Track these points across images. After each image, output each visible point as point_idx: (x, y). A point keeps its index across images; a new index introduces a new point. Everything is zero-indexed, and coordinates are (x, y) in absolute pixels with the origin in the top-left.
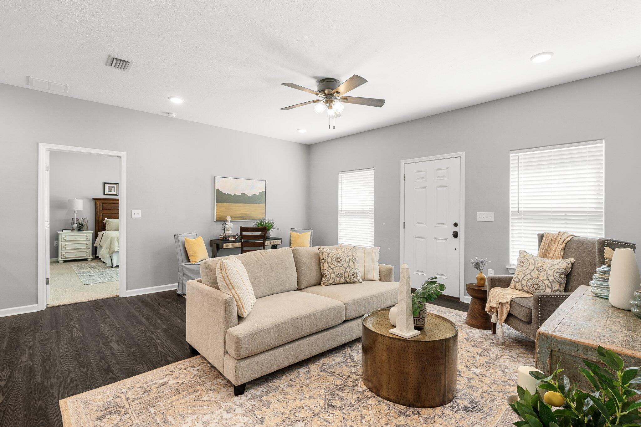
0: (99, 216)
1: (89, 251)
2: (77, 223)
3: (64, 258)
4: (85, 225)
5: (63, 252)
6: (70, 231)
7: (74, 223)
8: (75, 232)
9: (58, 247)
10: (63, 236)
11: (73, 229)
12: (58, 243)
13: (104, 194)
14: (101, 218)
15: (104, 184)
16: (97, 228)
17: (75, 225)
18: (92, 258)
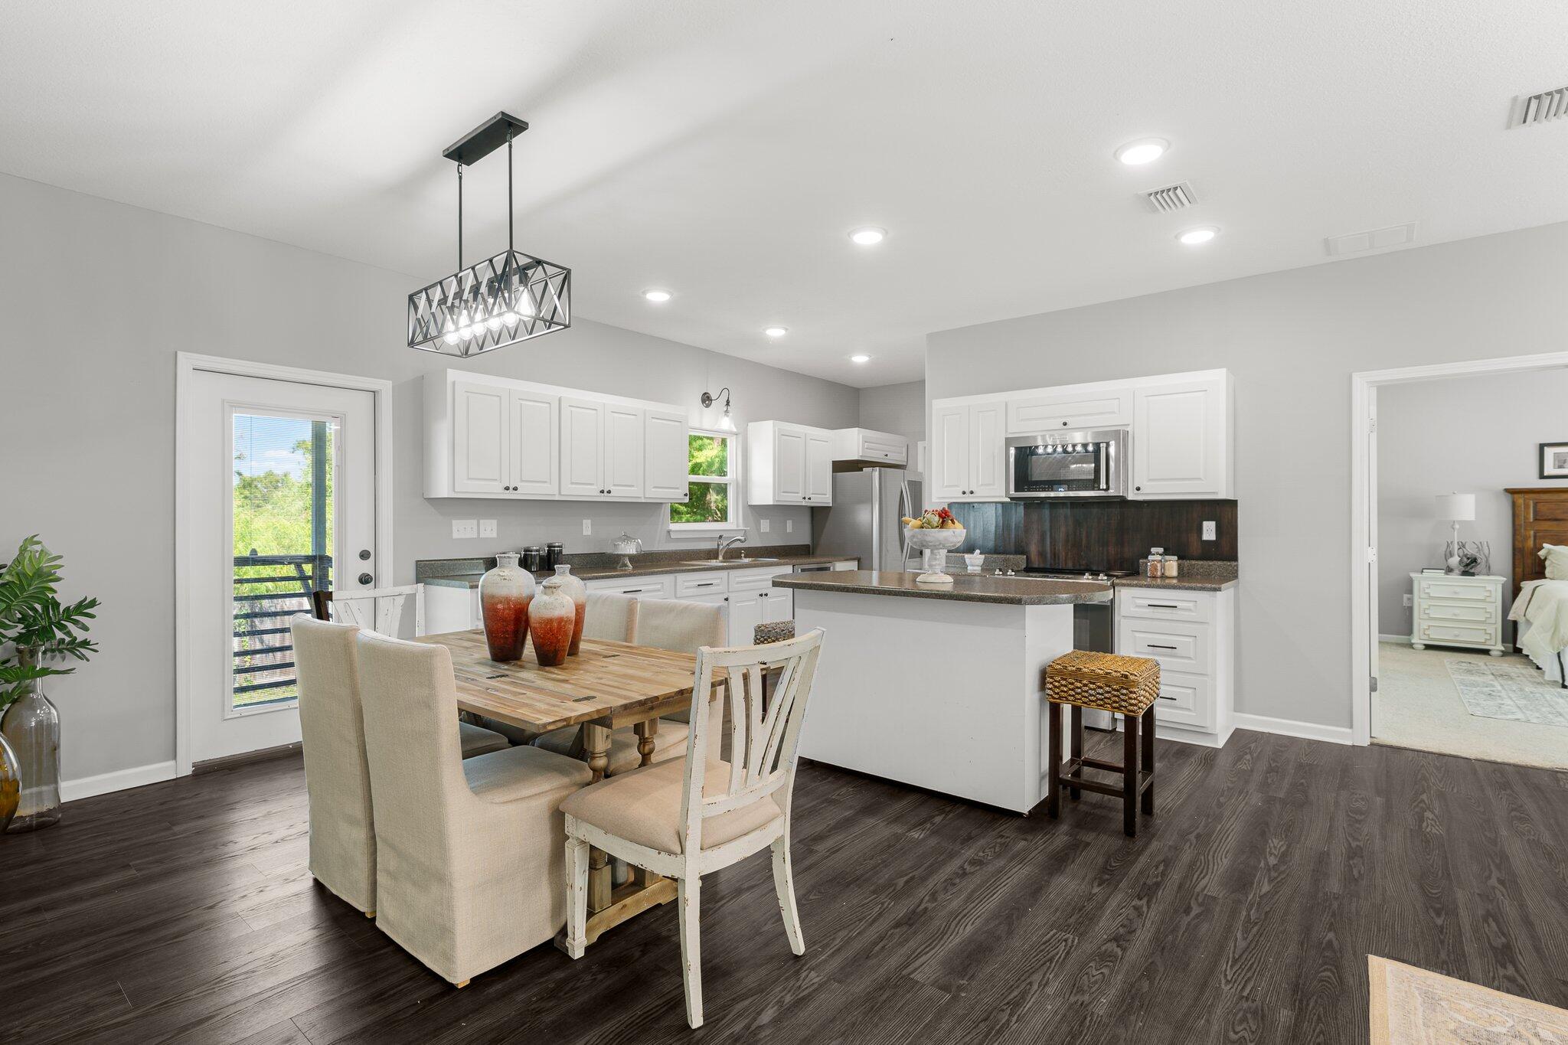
0: (1526, 538)
1: (1496, 629)
2: (1461, 554)
3: (1426, 637)
4: (1481, 559)
5: (1424, 625)
6: (1441, 574)
7: (1451, 555)
8: (1456, 578)
9: (1411, 609)
10: (1424, 584)
11: (1449, 570)
12: (1411, 600)
13: (1542, 476)
14: (1531, 543)
15: (1542, 447)
16: (1519, 570)
17: (1454, 561)
18: (1502, 651)
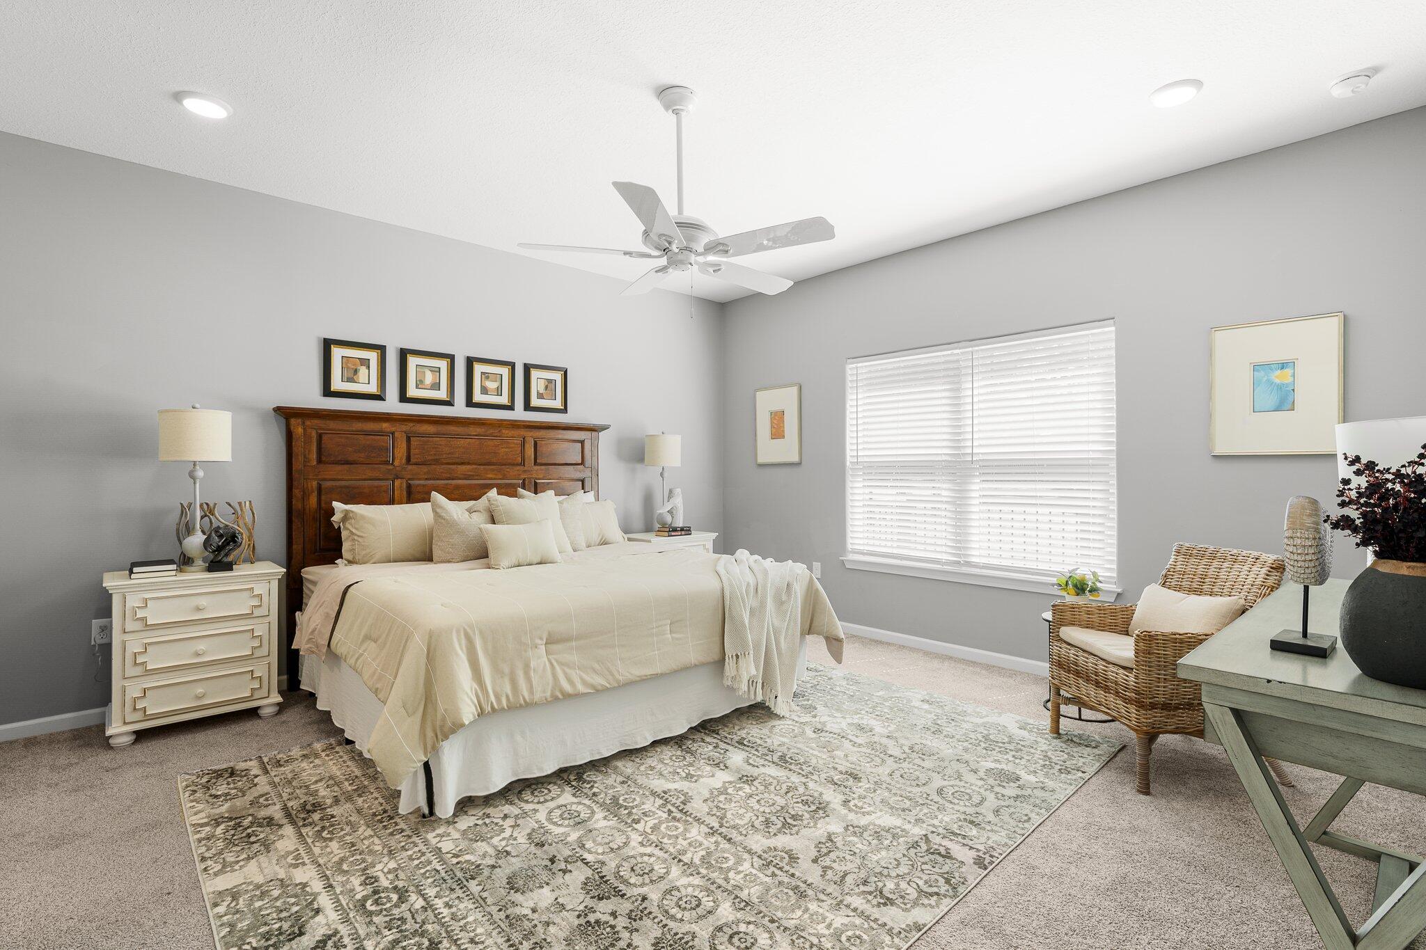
0: (305, 495)
1: (268, 666)
2: (206, 529)
3: (138, 716)
4: (244, 539)
5: (134, 691)
6: (167, 574)
7: (189, 530)
8: (197, 575)
9: (107, 649)
10: (133, 601)
11: (185, 561)
12: (107, 630)
13: (328, 392)
14: (313, 500)
15: (328, 345)
16: (297, 547)
17: (195, 541)
18: (278, 704)
